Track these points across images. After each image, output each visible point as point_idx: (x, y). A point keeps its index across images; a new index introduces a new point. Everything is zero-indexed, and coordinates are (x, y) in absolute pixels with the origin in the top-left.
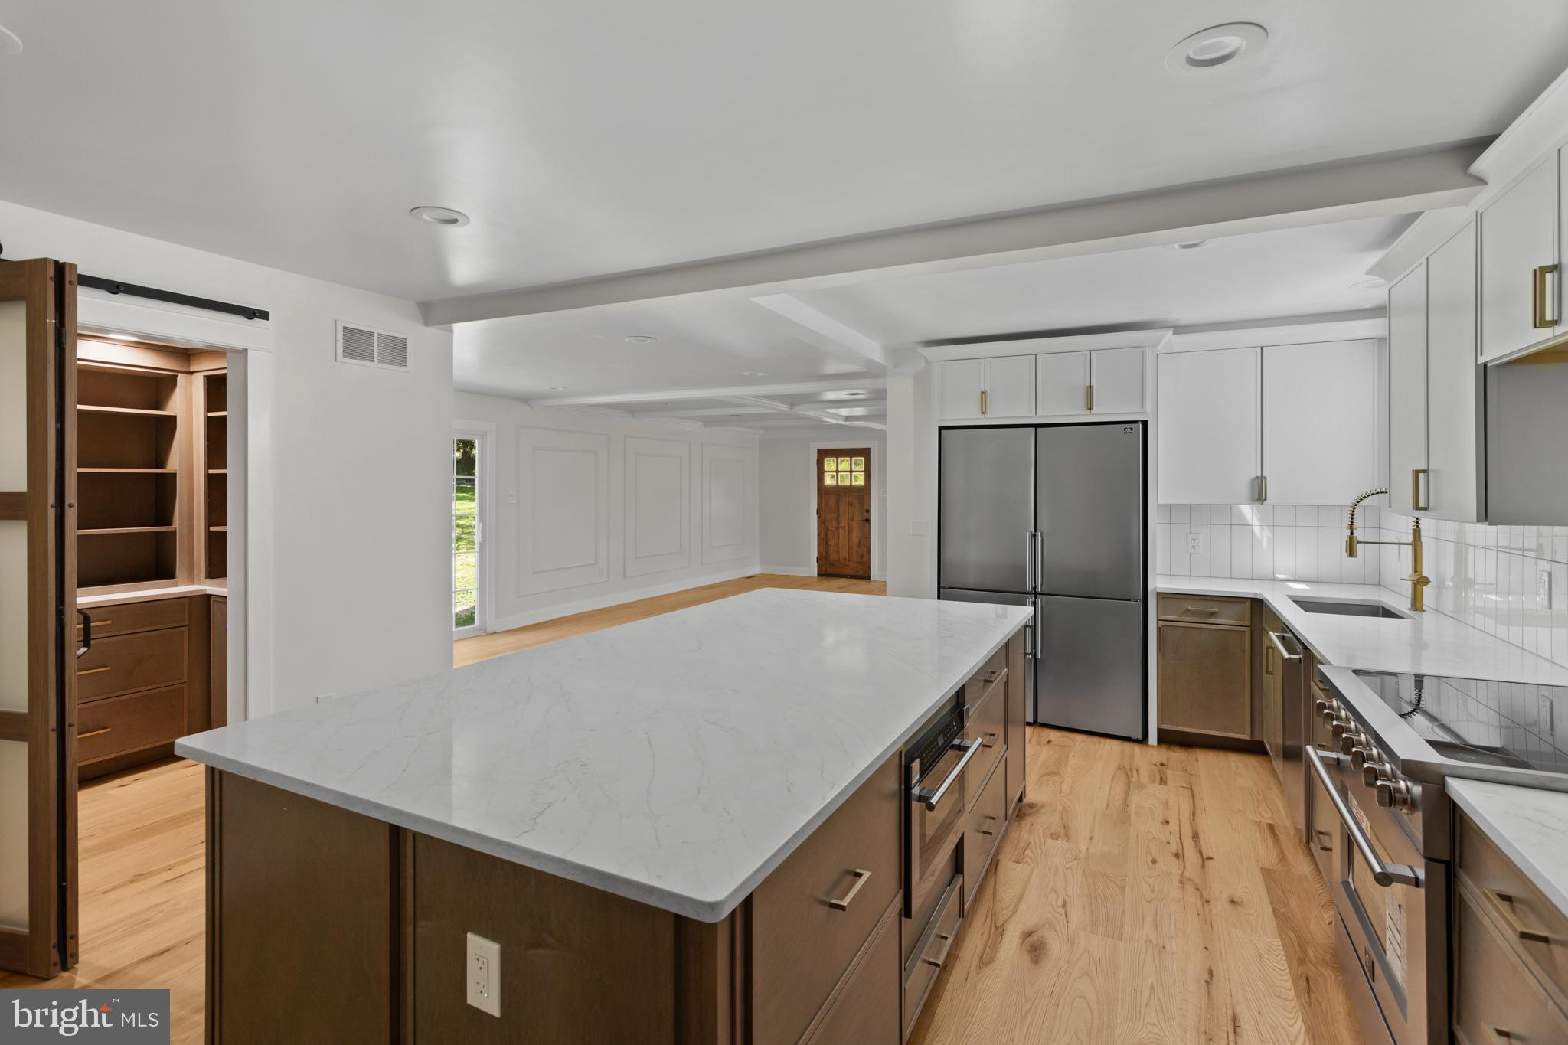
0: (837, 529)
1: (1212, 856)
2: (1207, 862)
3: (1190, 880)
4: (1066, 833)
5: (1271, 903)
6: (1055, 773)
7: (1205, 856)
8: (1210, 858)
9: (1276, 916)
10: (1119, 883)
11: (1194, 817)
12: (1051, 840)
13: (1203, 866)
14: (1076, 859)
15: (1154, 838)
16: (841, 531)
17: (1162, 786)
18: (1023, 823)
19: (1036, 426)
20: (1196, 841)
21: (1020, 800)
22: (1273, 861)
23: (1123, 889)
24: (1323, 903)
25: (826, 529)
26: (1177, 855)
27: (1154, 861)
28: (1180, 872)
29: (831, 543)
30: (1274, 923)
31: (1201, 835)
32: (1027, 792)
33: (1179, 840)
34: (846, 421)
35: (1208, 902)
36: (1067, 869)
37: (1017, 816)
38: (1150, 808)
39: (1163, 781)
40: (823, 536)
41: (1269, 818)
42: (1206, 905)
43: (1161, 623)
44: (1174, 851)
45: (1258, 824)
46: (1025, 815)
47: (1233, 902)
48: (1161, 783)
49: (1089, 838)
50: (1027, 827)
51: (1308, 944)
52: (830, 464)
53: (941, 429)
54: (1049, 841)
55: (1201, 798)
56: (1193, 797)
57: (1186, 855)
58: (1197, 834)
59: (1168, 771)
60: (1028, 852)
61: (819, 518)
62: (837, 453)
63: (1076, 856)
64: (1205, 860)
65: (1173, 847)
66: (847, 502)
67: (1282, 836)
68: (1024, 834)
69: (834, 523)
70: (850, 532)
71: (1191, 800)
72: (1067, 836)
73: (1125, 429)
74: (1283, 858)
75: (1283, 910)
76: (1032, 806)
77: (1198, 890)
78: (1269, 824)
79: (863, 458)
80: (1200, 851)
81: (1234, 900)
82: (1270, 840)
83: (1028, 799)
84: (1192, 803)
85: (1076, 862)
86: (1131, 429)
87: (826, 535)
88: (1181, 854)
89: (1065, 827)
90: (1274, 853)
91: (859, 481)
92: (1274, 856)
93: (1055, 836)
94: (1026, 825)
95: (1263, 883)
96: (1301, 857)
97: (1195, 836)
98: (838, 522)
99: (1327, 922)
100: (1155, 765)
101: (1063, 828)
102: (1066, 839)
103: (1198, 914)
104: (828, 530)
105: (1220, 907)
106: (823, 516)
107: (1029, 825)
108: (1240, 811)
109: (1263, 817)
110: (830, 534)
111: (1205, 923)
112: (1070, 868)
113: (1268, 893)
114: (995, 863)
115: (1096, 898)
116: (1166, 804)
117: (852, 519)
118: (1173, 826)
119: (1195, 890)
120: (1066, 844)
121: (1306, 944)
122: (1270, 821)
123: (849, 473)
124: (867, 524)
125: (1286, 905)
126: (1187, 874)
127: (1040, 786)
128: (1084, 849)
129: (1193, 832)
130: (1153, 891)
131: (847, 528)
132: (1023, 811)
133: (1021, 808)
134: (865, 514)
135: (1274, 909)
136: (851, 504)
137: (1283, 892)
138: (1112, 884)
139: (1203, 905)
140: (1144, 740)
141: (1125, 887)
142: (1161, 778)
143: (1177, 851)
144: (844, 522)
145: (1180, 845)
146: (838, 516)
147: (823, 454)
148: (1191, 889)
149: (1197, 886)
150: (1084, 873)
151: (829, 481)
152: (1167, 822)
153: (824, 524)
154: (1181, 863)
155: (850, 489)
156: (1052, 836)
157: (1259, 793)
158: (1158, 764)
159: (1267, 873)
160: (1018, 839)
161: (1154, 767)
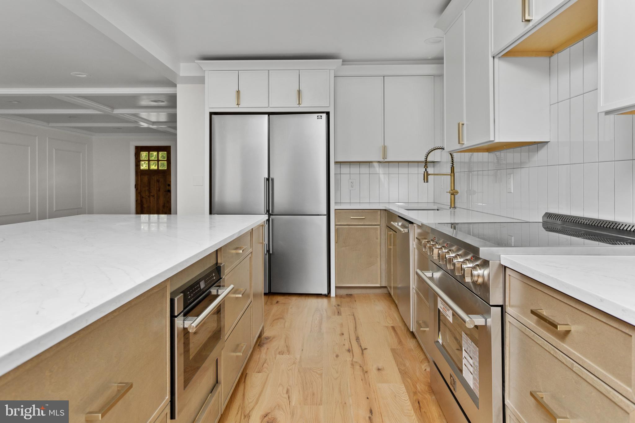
0: (149, 197)
1: (366, 348)
2: (365, 351)
3: (356, 362)
4: (288, 350)
5: (397, 366)
6: (281, 318)
7: (363, 348)
8: (366, 349)
9: (400, 372)
10: (319, 372)
11: (356, 329)
12: (279, 355)
13: (363, 353)
14: (294, 363)
15: (336, 344)
16: (152, 198)
17: (338, 316)
18: (262, 348)
19: (269, 114)
20: (358, 341)
21: (260, 336)
22: (396, 344)
23: (321, 375)
24: (421, 361)
25: (142, 198)
26: (349, 351)
27: (337, 356)
28: (351, 359)
29: (145, 206)
30: (400, 376)
31: (360, 338)
32: (264, 330)
33: (349, 343)
34: (153, 125)
35: (366, 372)
36: (289, 370)
37: (259, 345)
38: (333, 328)
39: (339, 313)
40: (139, 201)
41: (392, 324)
42: (366, 374)
43: (337, 227)
44: (347, 348)
45: (387, 327)
46: (264, 344)
47: (379, 369)
48: (338, 315)
49: (301, 350)
50: (265, 351)
51: (417, 383)
52: (144, 155)
53: (211, 114)
54: (278, 356)
55: (359, 319)
56: (355, 319)
57: (353, 350)
58: (358, 337)
59: (341, 308)
60: (265, 365)
61: (136, 190)
62: (149, 149)
63: (294, 362)
64: (363, 350)
65: (347, 347)
66: (156, 180)
67: (399, 332)
68: (263, 356)
69: (147, 193)
70: (158, 198)
71: (354, 321)
72: (289, 352)
73: (318, 116)
74: (400, 342)
75: (403, 369)
76: (267, 338)
77: (361, 367)
78: (392, 326)
79: (166, 152)
80: (360, 346)
81: (380, 368)
82: (393, 334)
83: (266, 334)
84: (354, 322)
85: (294, 365)
86: (321, 116)
87: (141, 201)
88: (351, 349)
89: (287, 346)
90: (396, 340)
91: (163, 166)
92: (396, 342)
93: (281, 353)
94: (264, 350)
95: (393, 356)
96: (408, 339)
97: (357, 339)
98: (150, 192)
99: (424, 370)
100: (335, 306)
101: (286, 347)
102: (288, 353)
103: (362, 380)
104: (143, 197)
105: (373, 373)
106: (139, 189)
107: (266, 349)
108: (378, 322)
109: (389, 323)
110: (144, 200)
111: (366, 384)
112: (291, 369)
113: (395, 361)
114: (245, 375)
115: (306, 383)
116: (342, 325)
117: (159, 190)
118: (346, 336)
119: (360, 367)
120: (288, 356)
121: (415, 384)
122: (392, 325)
123: (157, 162)
124: (169, 193)
125: (405, 365)
126: (354, 360)
127: (273, 326)
128: (298, 357)
129: (356, 337)
130: (337, 372)
131: (156, 196)
132: (262, 342)
133: (261, 341)
134: (168, 187)
135: (399, 369)
136: (158, 181)
137: (402, 359)
138: (315, 373)
139: (364, 375)
140: (328, 295)
141: (322, 373)
142: (338, 312)
143: (349, 348)
144: (154, 192)
145: (350, 345)
146: (150, 188)
147: (139, 150)
148: (357, 367)
149: (360, 365)
150: (299, 370)
151: (144, 166)
152: (343, 334)
153: (140, 194)
154: (351, 354)
155: (157, 171)
156: (279, 353)
157: (386, 313)
158: (336, 306)
159: (393, 351)
160: (259, 358)
161: (334, 307)
